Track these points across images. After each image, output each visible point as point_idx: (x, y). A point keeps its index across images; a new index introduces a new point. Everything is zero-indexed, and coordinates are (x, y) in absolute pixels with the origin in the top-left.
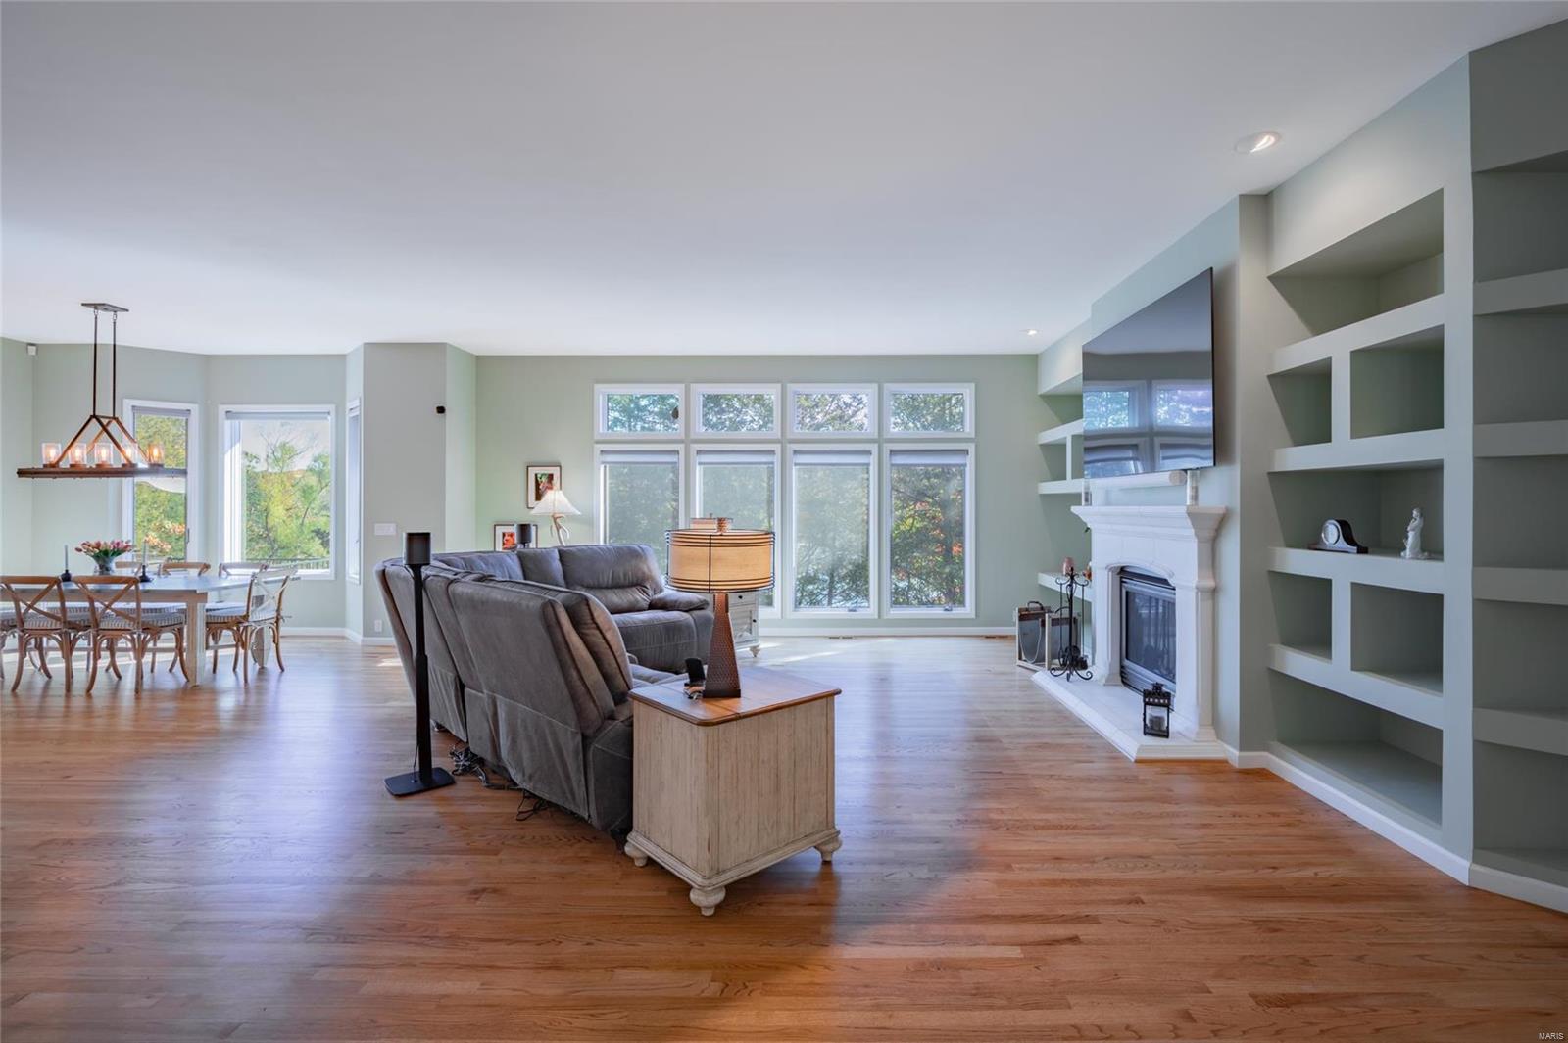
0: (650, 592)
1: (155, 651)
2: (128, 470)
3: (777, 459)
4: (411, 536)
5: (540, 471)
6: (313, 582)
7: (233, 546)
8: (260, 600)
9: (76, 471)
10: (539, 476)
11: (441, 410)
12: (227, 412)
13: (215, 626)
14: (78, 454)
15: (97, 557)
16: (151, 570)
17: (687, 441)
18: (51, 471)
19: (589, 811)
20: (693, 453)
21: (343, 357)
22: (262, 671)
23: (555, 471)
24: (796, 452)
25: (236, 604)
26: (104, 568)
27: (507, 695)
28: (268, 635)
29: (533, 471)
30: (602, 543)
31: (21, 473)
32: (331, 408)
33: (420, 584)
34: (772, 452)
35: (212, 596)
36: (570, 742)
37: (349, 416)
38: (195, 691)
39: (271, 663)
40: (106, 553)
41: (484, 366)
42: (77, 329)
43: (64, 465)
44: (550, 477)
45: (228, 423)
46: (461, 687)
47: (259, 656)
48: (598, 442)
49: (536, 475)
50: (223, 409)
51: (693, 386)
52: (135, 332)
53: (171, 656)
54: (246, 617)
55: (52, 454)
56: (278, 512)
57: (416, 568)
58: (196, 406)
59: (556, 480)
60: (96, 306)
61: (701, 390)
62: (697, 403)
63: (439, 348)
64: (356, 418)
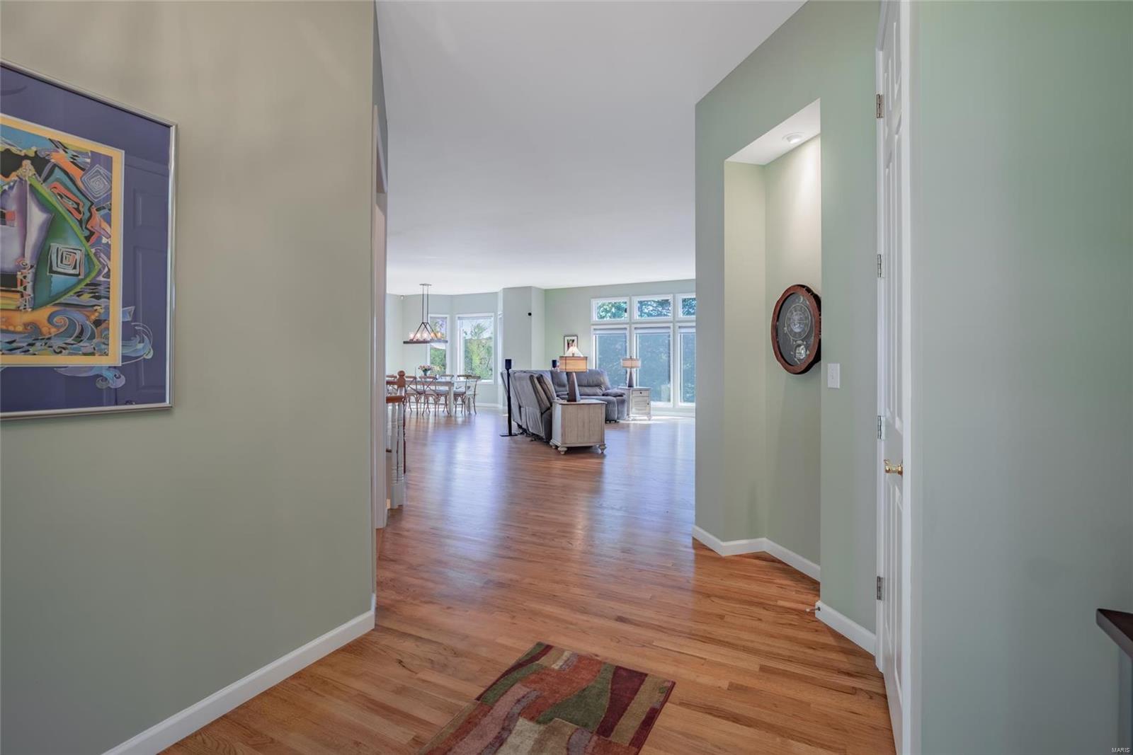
0: (604, 389)
1: (439, 404)
2: (425, 342)
3: (671, 331)
4: (506, 360)
6: (486, 385)
7: (460, 368)
8: (469, 387)
9: (418, 342)
11: (530, 314)
13: (456, 395)
14: (418, 336)
15: (424, 371)
16: (437, 377)
17: (630, 323)
18: (411, 342)
19: (542, 434)
20: (633, 329)
21: (496, 293)
22: (470, 414)
23: (575, 338)
24: (680, 327)
25: (463, 390)
26: (425, 375)
27: (528, 406)
28: (472, 400)
29: (566, 338)
30: (594, 368)
31: (405, 342)
32: (493, 314)
33: (509, 375)
34: (669, 328)
35: (455, 385)
36: (539, 415)
37: (499, 317)
38: (450, 418)
39: (473, 412)
40: (426, 370)
41: (547, 293)
42: (419, 290)
43: (415, 340)
44: (573, 341)
45: (459, 321)
46: (520, 407)
47: (469, 410)
48: (593, 325)
49: (568, 339)
50: (458, 316)
51: (633, 297)
52: (432, 291)
53: (443, 406)
54: (465, 393)
55: (412, 336)
56: (476, 361)
57: (508, 370)
58: (449, 315)
59: (575, 342)
60: (423, 285)
61: (636, 300)
62: (636, 305)
63: (530, 288)
64: (500, 318)
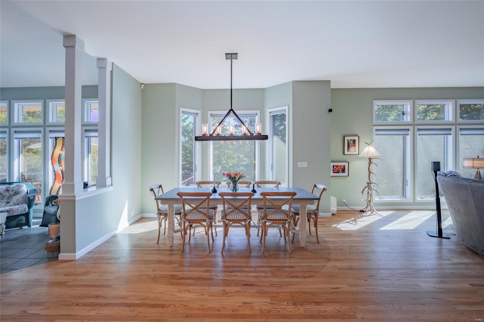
5: (349, 138)
10: (349, 140)
12: (211, 114)
17: (414, 125)
20: (416, 130)
21: (263, 90)
23: (356, 138)
24: (461, 129)
32: (258, 112)
44: (354, 141)
48: (374, 125)
49: (348, 140)
51: (416, 101)
58: (200, 111)
59: (357, 142)
63: (328, 83)
